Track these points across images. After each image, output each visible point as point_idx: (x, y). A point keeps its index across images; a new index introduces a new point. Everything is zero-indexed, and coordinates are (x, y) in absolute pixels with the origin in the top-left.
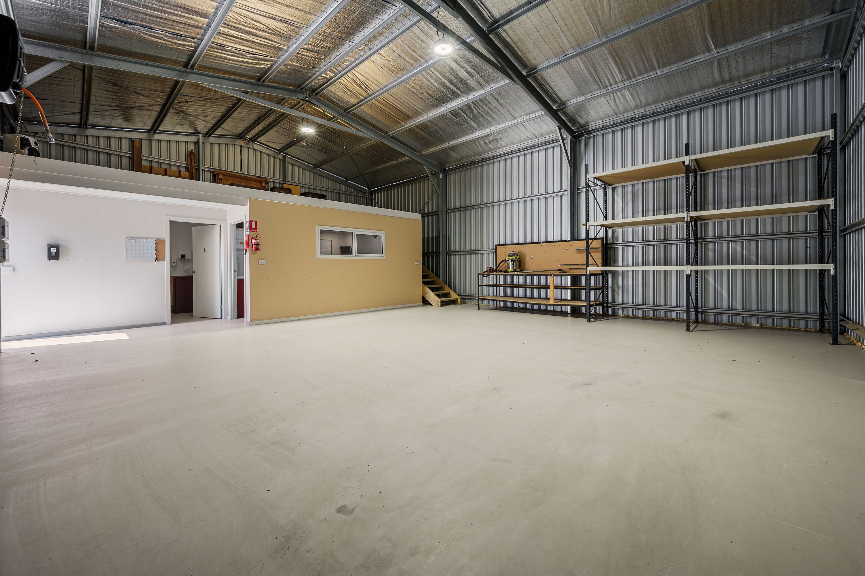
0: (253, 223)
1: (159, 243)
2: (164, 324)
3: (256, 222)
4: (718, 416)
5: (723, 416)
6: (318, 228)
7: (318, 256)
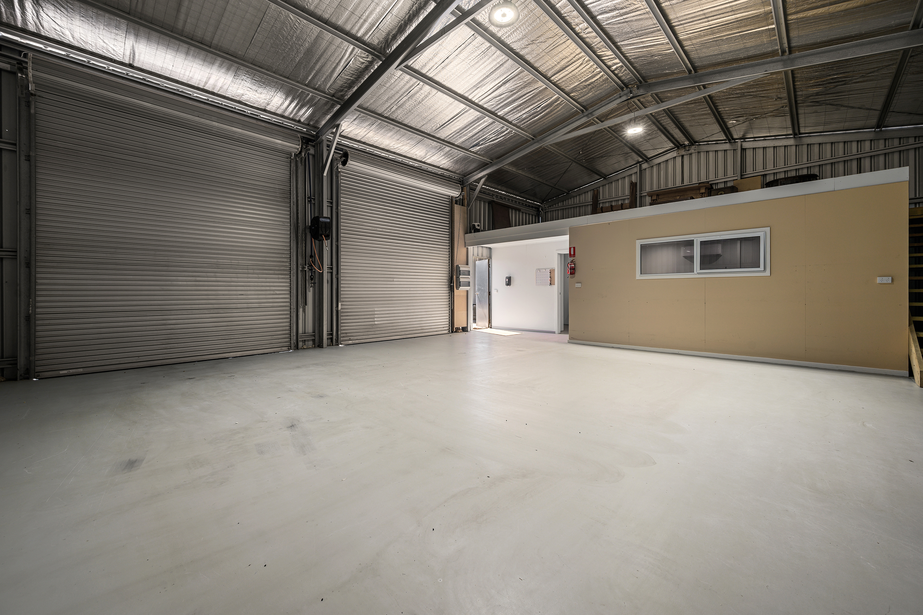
0: (572, 249)
1: (552, 272)
2: (554, 333)
3: (574, 248)
4: (136, 461)
5: (131, 464)
6: (638, 243)
7: (638, 276)
